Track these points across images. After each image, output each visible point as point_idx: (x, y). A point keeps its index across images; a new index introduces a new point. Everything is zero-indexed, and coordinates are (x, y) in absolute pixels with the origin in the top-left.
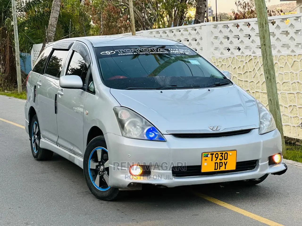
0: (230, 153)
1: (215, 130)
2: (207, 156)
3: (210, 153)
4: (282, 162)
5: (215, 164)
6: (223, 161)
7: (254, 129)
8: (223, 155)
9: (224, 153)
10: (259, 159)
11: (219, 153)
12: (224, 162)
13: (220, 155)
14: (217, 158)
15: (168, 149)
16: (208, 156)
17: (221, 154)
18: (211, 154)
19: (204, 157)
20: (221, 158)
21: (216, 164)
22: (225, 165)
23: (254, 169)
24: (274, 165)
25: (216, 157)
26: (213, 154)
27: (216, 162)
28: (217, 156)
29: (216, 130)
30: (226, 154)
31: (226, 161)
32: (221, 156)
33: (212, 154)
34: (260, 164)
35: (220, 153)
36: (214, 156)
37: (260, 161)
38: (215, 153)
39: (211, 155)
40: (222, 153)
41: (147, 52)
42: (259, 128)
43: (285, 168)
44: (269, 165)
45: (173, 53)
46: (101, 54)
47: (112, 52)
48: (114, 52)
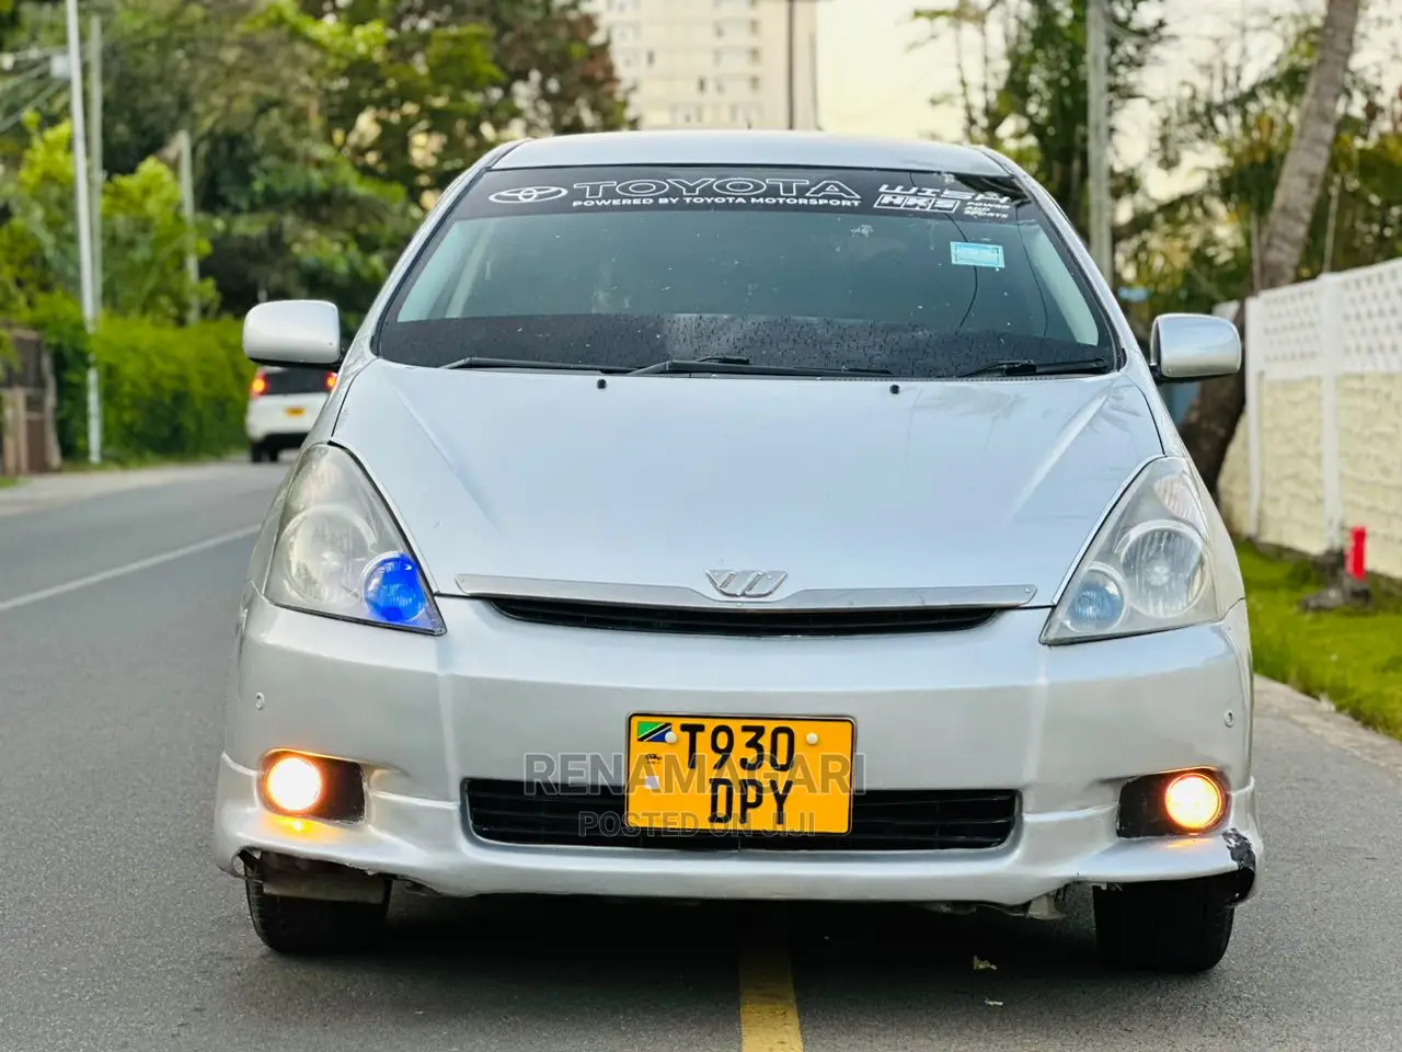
0: (807, 735)
1: (735, 596)
2: (661, 739)
3: (677, 723)
4: (1228, 827)
7: (1015, 608)
8: (765, 741)
9: (770, 727)
10: (1026, 787)
11: (735, 726)
12: (774, 785)
13: (742, 738)
14: (725, 753)
15: (434, 676)
16: (670, 736)
17: (752, 735)
18: (684, 728)
19: (641, 739)
20: (752, 755)
21: (722, 789)
22: (780, 800)
23: (1000, 847)
24: (1167, 836)
25: (715, 749)
26: (701, 728)
28: (722, 740)
29: (744, 595)
30: (783, 739)
32: (753, 744)
33: (693, 730)
34: (1028, 818)
35: (745, 729)
36: (703, 739)
37: (1029, 801)
38: (710, 725)
39: (687, 735)
40: (760, 731)
41: (737, 197)
42: (1054, 607)
43: (1233, 865)
44: (1120, 833)
45: (891, 204)
46: (492, 198)
47: (554, 189)
48: (559, 192)
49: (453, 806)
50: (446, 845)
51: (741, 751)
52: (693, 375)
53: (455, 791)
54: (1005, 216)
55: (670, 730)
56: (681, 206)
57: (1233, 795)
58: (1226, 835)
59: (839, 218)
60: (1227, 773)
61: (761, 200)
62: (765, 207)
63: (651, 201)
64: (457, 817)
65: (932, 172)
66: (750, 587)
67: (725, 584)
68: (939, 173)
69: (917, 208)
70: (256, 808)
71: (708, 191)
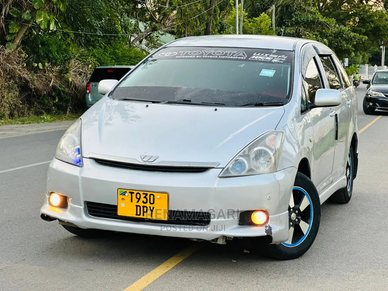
0: (157, 196)
1: (145, 161)
2: (124, 195)
3: (128, 191)
4: (267, 225)
5: (136, 207)
6: (148, 205)
7: (213, 168)
8: (148, 197)
9: (149, 194)
11: (141, 193)
12: (150, 207)
13: (143, 196)
14: (139, 199)
16: (126, 194)
17: (145, 195)
18: (130, 192)
19: (120, 195)
20: (145, 200)
24: (252, 226)
25: (137, 198)
26: (133, 193)
27: (138, 204)
28: (138, 196)
29: (147, 161)
30: (152, 197)
31: (152, 206)
32: (145, 197)
33: (132, 193)
34: (212, 220)
35: (143, 194)
36: (134, 195)
38: (135, 192)
39: (130, 194)
40: (147, 194)
42: (224, 168)
43: (266, 234)
44: (239, 224)
45: (254, 58)
46: (159, 55)
47: (175, 53)
48: (176, 53)
49: (82, 207)
50: (81, 217)
51: (142, 199)
52: (172, 104)
53: (83, 203)
54: (282, 62)
55: (127, 193)
56: (202, 58)
57: (270, 217)
58: (266, 227)
59: (238, 62)
60: (268, 211)
61: (221, 57)
62: (222, 59)
63: (195, 56)
64: (83, 210)
65: (272, 49)
66: (149, 160)
67: (143, 159)
68: (273, 49)
69: (260, 60)
70: (47, 205)
71: (210, 54)
